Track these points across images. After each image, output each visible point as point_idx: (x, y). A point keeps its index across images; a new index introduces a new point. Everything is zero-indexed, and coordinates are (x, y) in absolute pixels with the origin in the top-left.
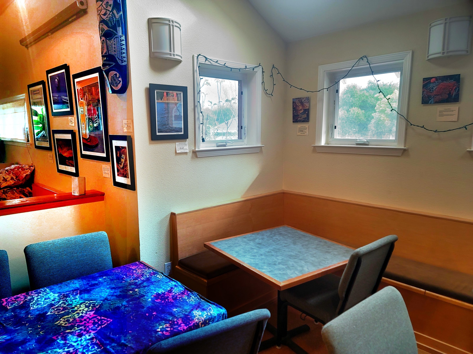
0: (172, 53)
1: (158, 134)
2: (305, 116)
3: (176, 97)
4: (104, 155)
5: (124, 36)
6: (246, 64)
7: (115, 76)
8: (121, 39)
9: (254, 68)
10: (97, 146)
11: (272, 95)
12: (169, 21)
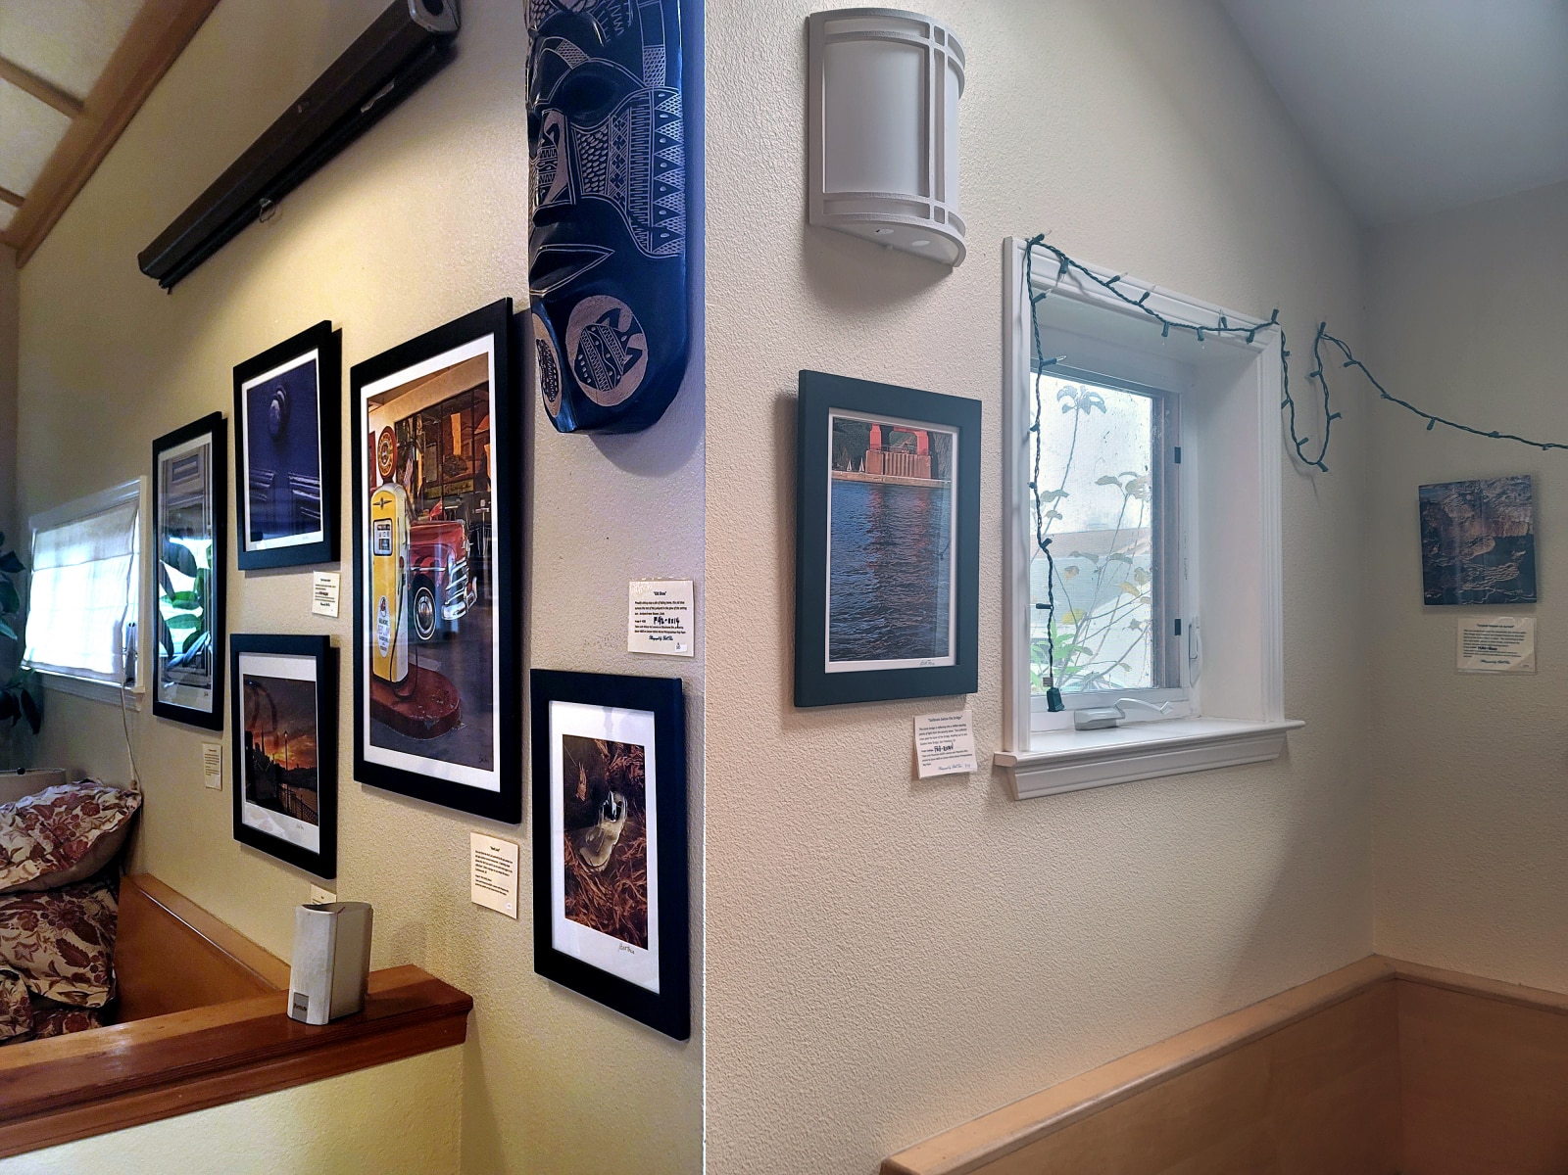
0: (932, 202)
1: (832, 667)
2: (1511, 572)
3: (924, 454)
4: (489, 780)
5: (678, 97)
6: (1226, 311)
7: (606, 323)
8: (658, 113)
9: (1252, 332)
10: (449, 723)
11: (1321, 466)
12: (925, 28)
